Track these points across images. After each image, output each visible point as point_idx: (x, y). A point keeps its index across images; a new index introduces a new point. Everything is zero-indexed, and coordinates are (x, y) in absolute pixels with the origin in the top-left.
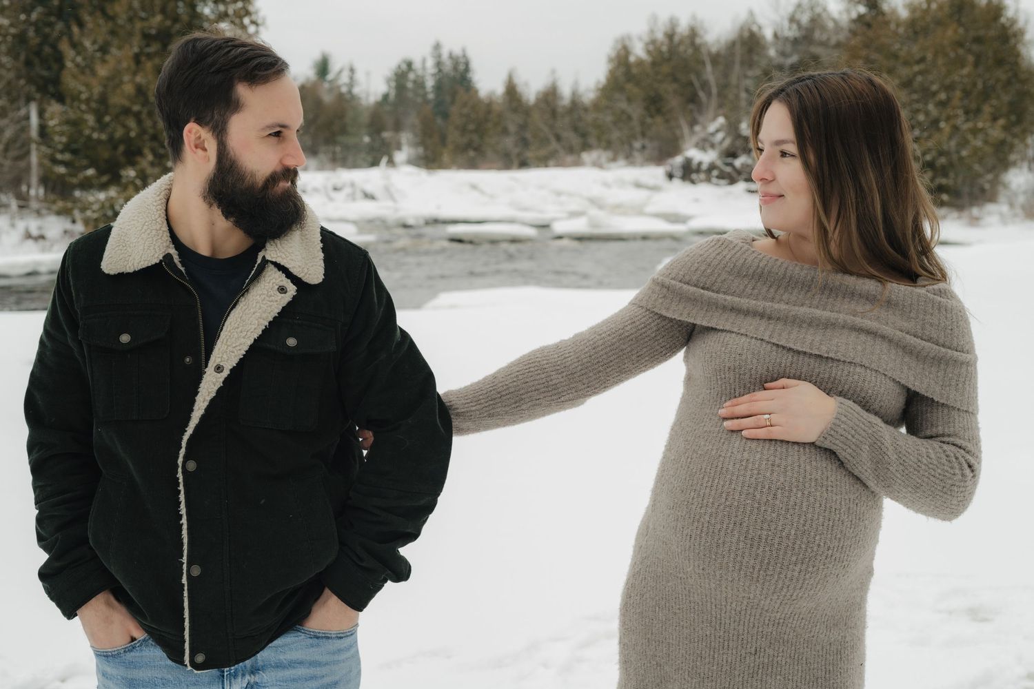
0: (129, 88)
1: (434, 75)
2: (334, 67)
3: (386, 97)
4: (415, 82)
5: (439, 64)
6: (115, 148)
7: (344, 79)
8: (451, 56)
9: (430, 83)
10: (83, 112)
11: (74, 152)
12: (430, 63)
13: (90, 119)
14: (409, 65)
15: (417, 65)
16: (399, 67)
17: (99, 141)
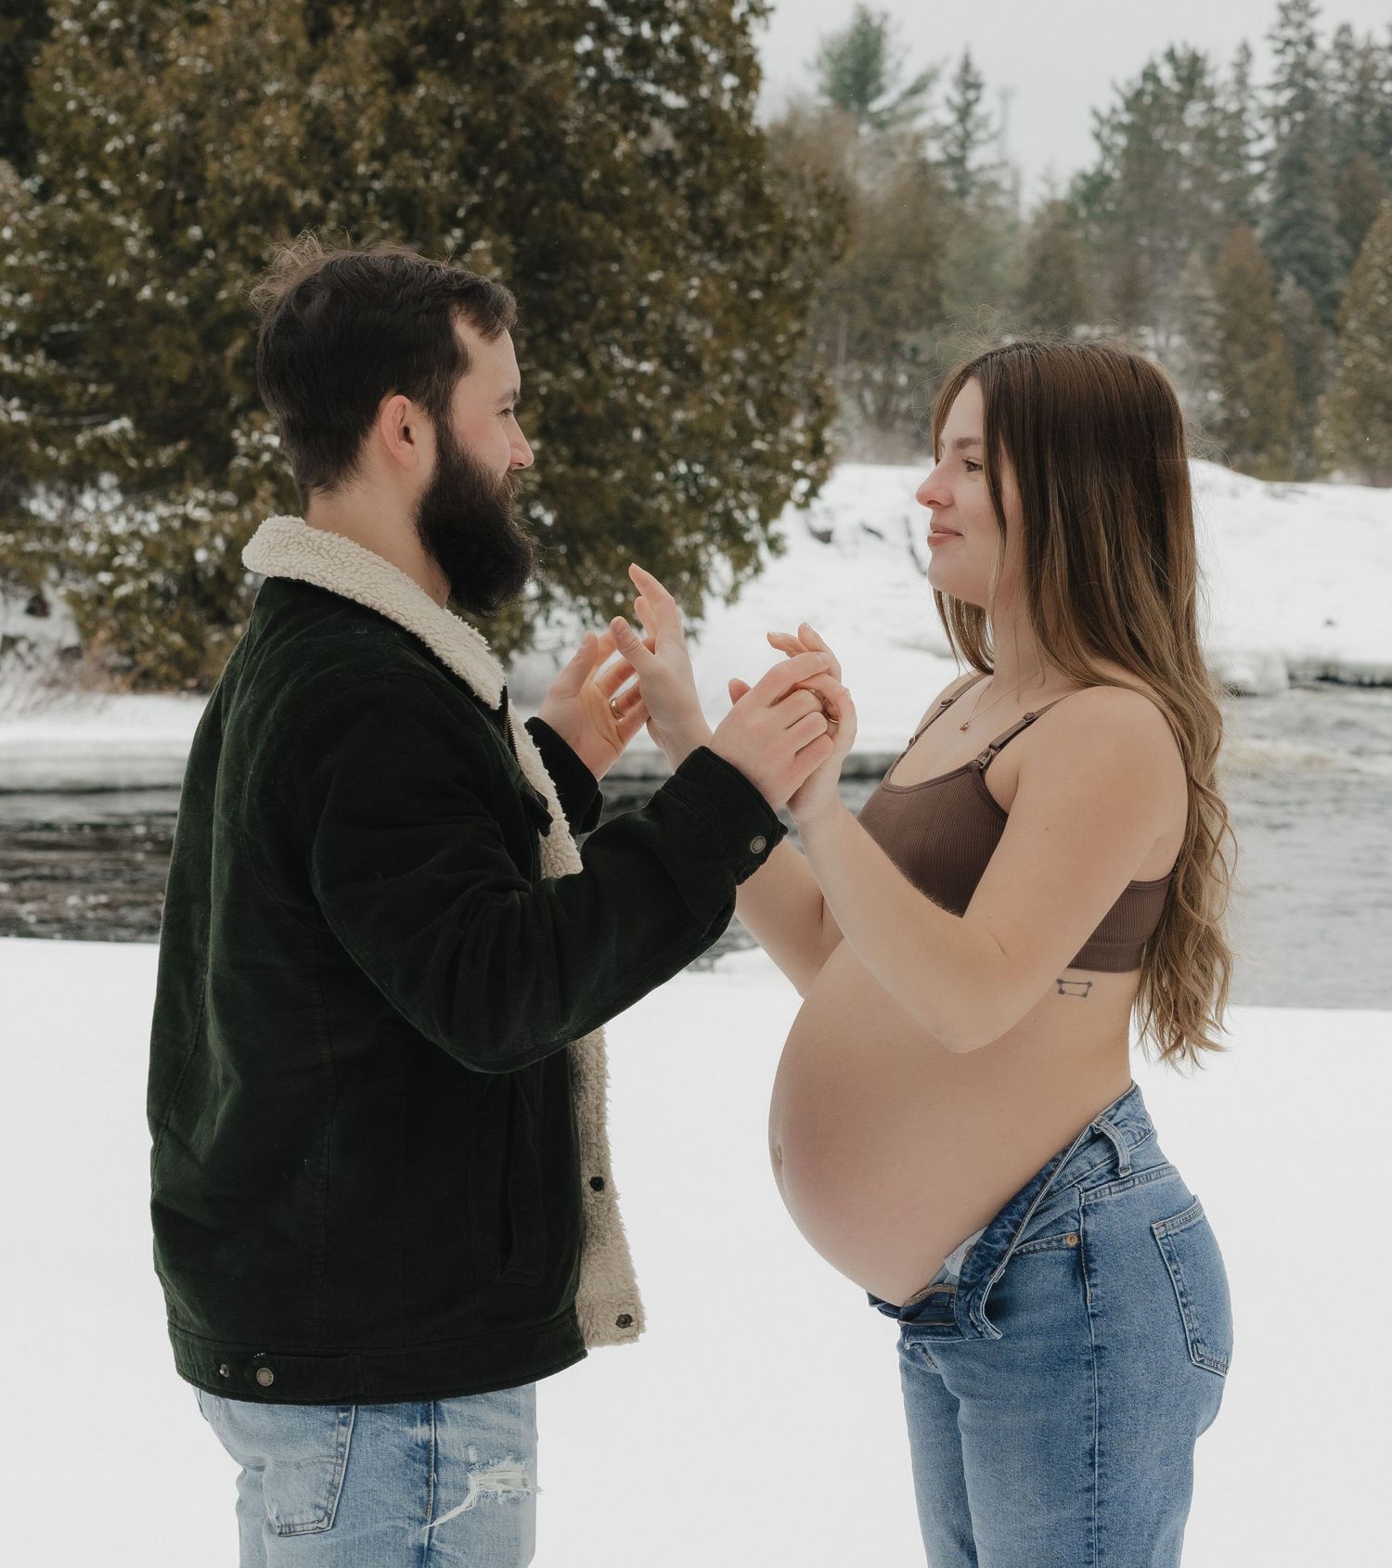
0: (282, 124)
1: (1276, 114)
2: (901, 66)
3: (1094, 188)
4: (1206, 135)
5: (1299, 75)
6: (214, 342)
7: (938, 109)
8: (1343, 47)
9: (1263, 142)
10: (109, 202)
11: (60, 350)
12: (1265, 69)
13: (133, 229)
14: (1191, 70)
15: (1220, 74)
16: (1150, 75)
17: (159, 314)
